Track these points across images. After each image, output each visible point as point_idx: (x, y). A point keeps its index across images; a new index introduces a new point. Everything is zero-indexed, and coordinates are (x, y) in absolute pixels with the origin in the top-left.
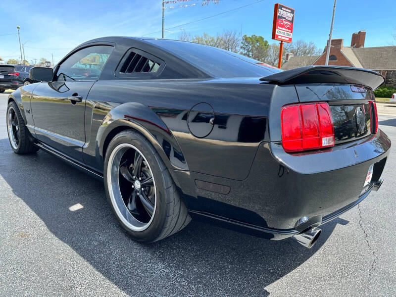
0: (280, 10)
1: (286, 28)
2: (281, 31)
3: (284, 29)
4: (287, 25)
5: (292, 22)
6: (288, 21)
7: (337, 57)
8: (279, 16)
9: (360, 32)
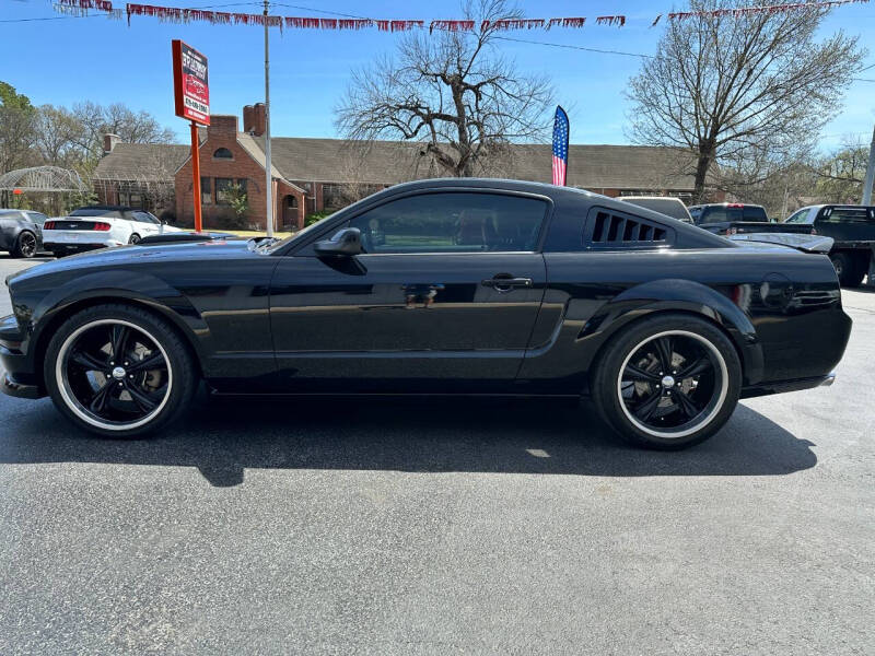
0: (184, 55)
1: (198, 95)
2: (192, 100)
3: (194, 96)
4: (198, 87)
5: (205, 82)
6: (199, 79)
7: (234, 153)
8: (185, 68)
9: (257, 105)
